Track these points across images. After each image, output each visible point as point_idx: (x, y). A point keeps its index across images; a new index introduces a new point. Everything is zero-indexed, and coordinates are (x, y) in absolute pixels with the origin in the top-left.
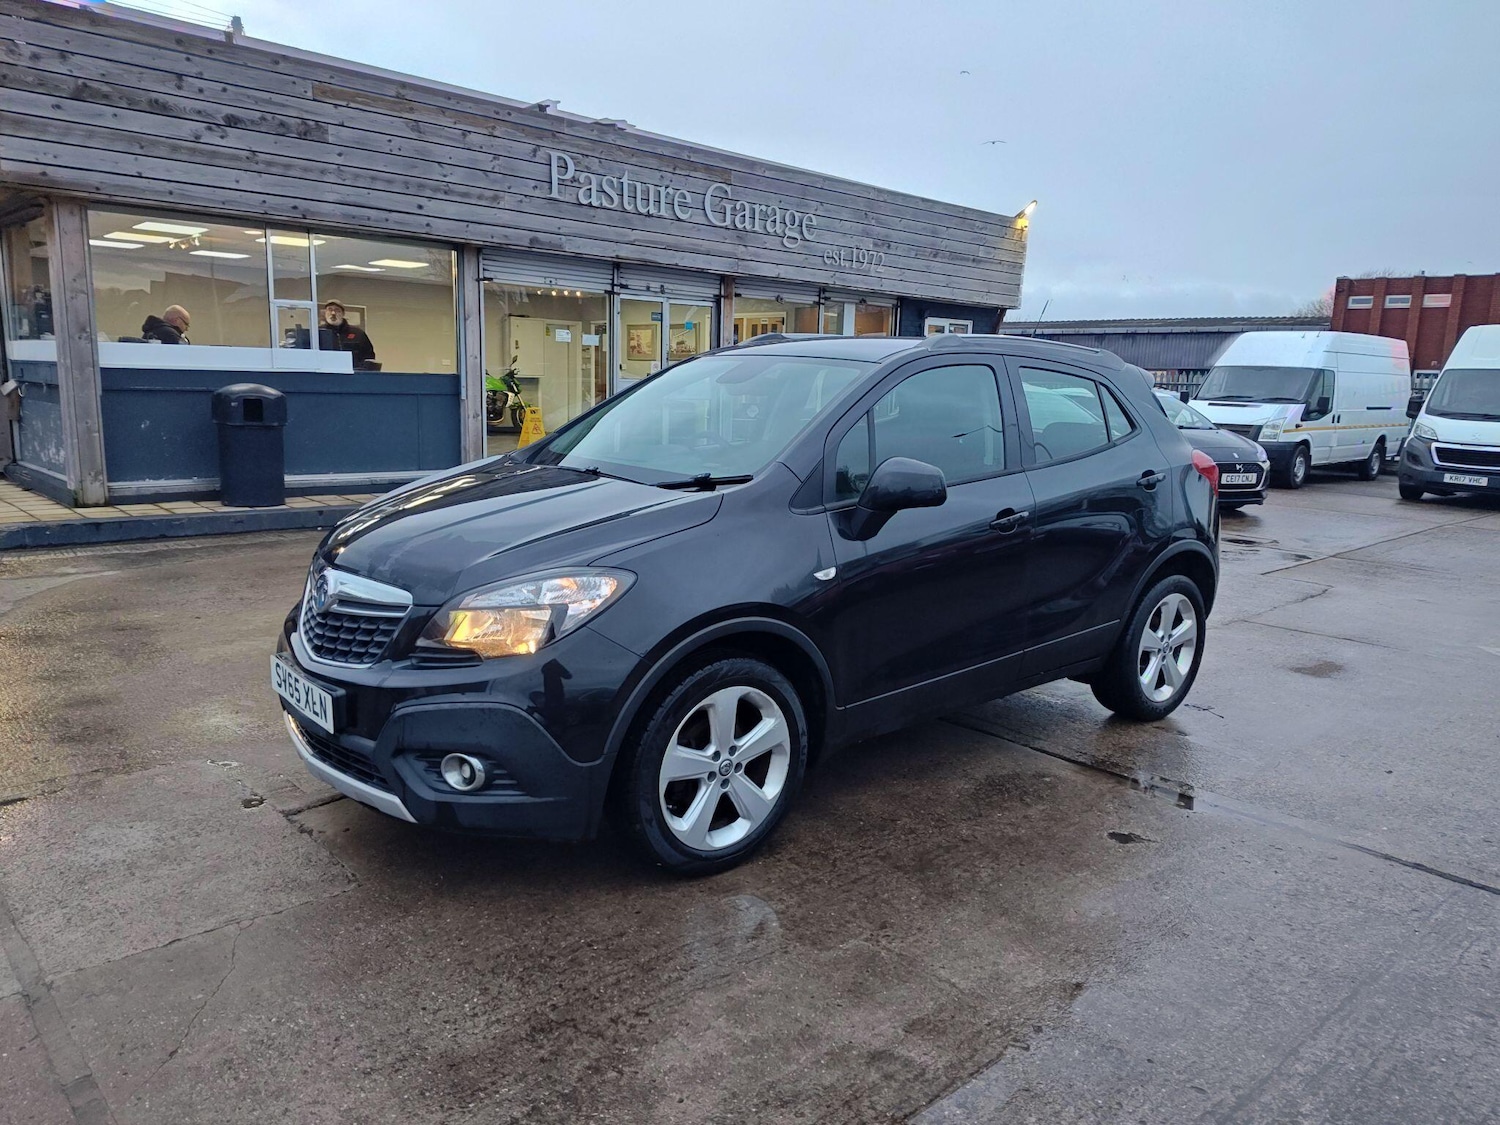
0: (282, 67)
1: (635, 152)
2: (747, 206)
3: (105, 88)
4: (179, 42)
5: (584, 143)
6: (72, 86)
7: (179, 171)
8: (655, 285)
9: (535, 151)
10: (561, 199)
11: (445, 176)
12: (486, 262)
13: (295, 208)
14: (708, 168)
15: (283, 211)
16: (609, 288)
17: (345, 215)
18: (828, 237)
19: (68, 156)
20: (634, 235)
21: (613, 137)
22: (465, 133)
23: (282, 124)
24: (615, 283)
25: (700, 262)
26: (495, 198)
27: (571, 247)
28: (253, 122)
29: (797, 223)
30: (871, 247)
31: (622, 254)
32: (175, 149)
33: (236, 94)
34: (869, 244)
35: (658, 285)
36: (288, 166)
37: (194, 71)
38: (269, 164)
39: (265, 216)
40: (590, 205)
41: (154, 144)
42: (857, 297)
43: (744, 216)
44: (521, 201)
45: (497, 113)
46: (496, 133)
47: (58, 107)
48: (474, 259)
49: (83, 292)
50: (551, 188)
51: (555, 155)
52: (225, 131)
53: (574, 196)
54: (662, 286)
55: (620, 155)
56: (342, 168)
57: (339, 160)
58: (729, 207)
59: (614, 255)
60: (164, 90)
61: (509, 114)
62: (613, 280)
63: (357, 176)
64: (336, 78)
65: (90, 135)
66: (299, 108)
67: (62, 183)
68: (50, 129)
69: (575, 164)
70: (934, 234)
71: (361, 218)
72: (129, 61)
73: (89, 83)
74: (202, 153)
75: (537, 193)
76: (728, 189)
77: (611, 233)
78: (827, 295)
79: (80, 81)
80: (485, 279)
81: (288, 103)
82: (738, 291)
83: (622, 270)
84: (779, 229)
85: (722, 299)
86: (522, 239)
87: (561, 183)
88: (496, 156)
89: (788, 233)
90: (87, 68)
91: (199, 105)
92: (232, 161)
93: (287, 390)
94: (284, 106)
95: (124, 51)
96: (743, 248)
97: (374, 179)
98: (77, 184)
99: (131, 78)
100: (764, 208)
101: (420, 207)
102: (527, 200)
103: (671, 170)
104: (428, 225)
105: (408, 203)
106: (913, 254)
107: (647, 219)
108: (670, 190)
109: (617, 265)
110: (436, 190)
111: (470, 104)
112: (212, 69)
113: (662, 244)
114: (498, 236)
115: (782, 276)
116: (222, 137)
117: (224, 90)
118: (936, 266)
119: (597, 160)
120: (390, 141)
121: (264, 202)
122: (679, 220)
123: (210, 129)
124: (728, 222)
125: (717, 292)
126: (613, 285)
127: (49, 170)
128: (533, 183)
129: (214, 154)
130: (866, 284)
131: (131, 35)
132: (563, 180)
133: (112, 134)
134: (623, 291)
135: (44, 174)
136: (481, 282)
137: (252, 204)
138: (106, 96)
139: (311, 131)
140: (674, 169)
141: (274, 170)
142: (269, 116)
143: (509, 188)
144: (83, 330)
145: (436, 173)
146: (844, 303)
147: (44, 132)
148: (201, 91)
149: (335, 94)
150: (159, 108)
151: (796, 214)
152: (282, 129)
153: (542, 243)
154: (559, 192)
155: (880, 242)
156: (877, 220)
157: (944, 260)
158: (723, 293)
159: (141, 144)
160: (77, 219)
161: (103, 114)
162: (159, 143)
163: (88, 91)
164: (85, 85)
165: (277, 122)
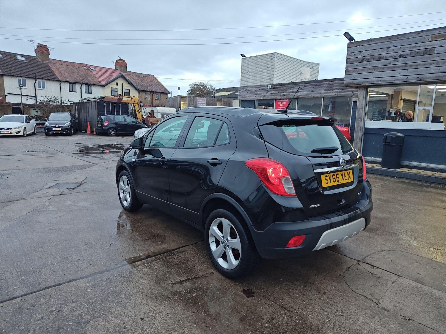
0: (421, 34)
3: (369, 57)
4: (389, 39)
6: (361, 59)
7: (384, 74)
13: (418, 78)
17: (436, 77)
19: (357, 76)
23: (418, 53)
28: (408, 54)
32: (383, 68)
33: (403, 48)
36: (417, 65)
37: (392, 46)
38: (411, 66)
39: (407, 82)
41: (378, 68)
47: (358, 65)
49: (361, 109)
52: (398, 60)
56: (438, 61)
57: (438, 58)
60: (383, 53)
63: (444, 62)
64: (442, 31)
65: (363, 70)
66: (423, 46)
67: (355, 83)
68: (355, 71)
72: (375, 48)
74: (391, 68)
81: (421, 45)
90: (365, 54)
91: (392, 55)
92: (401, 68)
98: (358, 83)
99: (375, 53)
112: (395, 43)
116: (397, 62)
117: (400, 48)
121: (408, 78)
123: (394, 60)
127: (353, 81)
129: (394, 67)
131: (377, 42)
133: (369, 68)
135: (352, 82)
137: (403, 79)
138: (368, 60)
139: (428, 52)
141: (413, 67)
142: (413, 51)
144: (360, 118)
148: (393, 50)
149: (440, 37)
150: (380, 59)
152: (417, 54)
159: (374, 69)
160: (363, 91)
161: (367, 64)
162: (380, 68)
163: (365, 59)
164: (364, 58)
165: (416, 52)
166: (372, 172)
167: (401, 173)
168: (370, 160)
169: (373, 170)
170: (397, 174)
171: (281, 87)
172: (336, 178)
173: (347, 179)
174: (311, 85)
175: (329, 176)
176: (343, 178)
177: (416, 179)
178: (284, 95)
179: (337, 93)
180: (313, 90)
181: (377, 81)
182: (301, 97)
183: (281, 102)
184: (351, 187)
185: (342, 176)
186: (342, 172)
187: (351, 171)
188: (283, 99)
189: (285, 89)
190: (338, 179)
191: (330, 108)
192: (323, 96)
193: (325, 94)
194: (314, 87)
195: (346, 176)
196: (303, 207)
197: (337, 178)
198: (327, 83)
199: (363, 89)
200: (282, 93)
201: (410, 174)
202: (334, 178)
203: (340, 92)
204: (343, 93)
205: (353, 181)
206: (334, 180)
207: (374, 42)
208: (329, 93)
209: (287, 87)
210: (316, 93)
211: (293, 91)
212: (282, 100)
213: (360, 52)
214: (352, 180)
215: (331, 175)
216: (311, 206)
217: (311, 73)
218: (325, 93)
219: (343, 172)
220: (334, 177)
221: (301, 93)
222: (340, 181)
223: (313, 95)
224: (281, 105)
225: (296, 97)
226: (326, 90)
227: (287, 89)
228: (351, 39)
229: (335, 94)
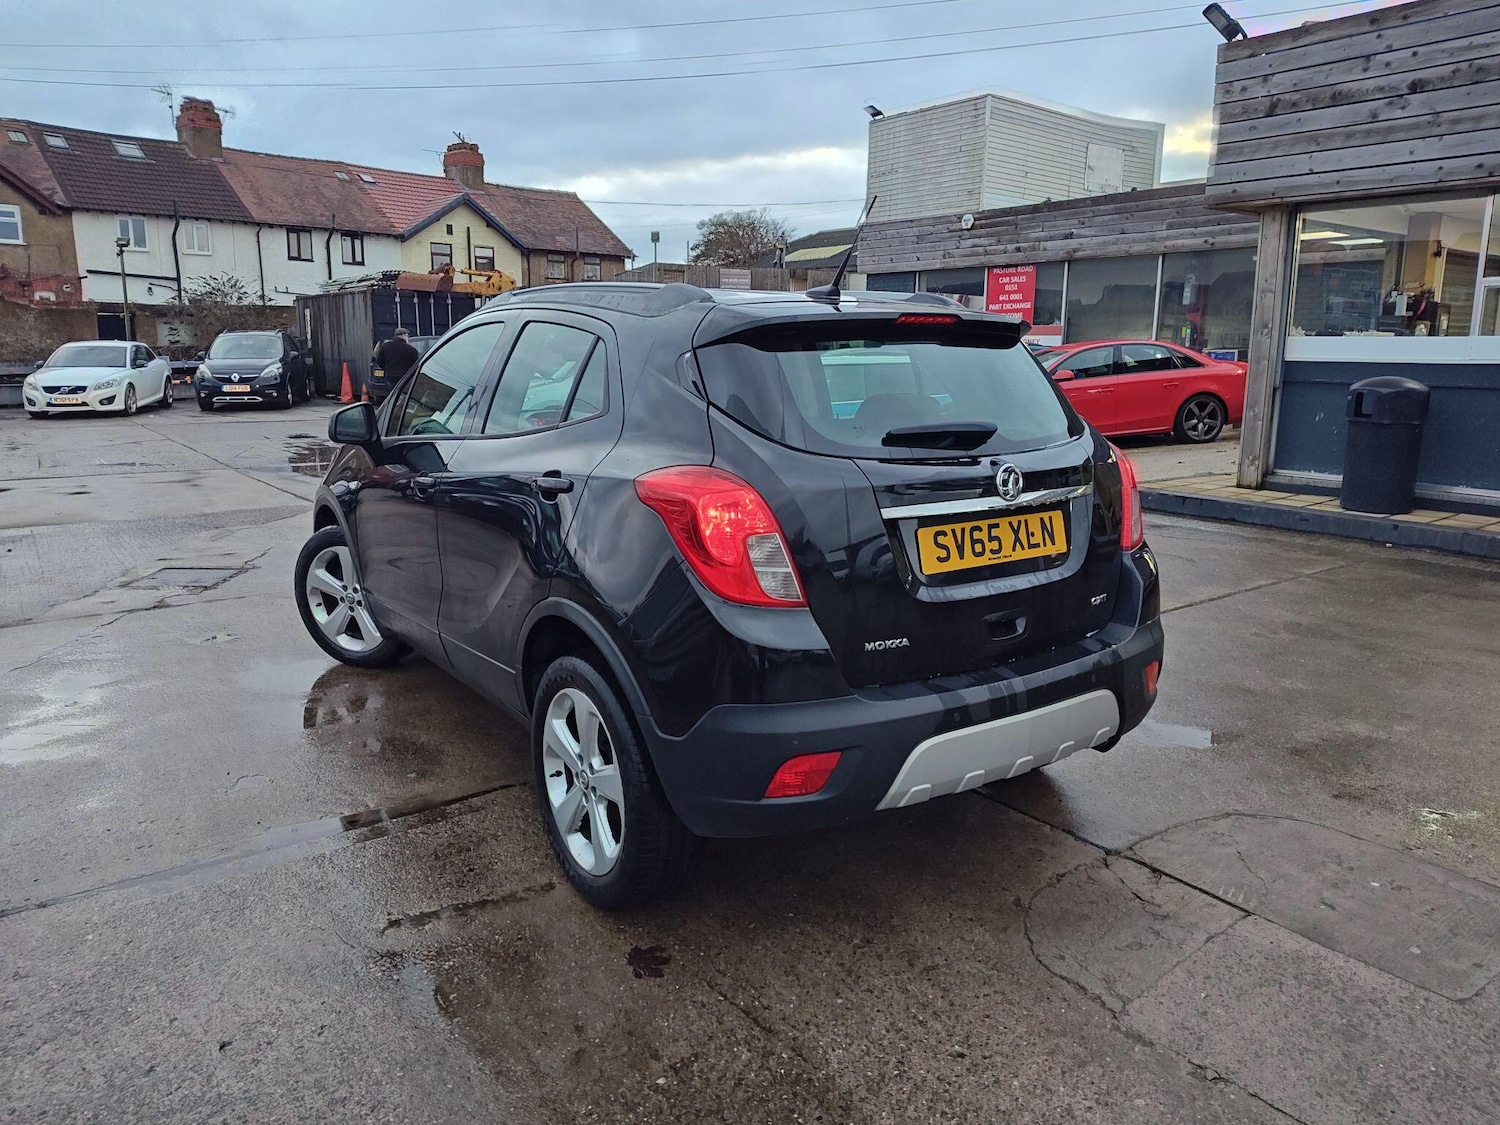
3: (1295, 97)
4: (1373, 22)
6: (1268, 104)
7: (1351, 157)
13: (1480, 166)
15: (1462, 173)
19: (1253, 170)
23: (1480, 69)
28: (1442, 79)
33: (1427, 53)
36: (1478, 119)
38: (1455, 122)
39: (1439, 185)
41: (1329, 137)
47: (1254, 128)
52: (1407, 100)
60: (1349, 78)
65: (1276, 146)
67: (1244, 195)
68: (1246, 150)
72: (1322, 61)
73: (1282, 97)
74: (1377, 132)
79: (1276, 97)
81: (1494, 40)
90: (1281, 83)
91: (1382, 82)
93: (1434, 384)
94: (1488, 45)
95: (1319, 54)
98: (1260, 195)
99: (1318, 78)
112: (1391, 37)
116: (1403, 108)
117: (1415, 54)
121: (1441, 168)
123: (1390, 103)
127: (1236, 186)
129: (1390, 130)
131: (1326, 35)
133: (1291, 139)
135: (1234, 191)
137: (1424, 174)
138: (1294, 104)
141: (1460, 128)
142: (1465, 66)
147: (1241, 153)
148: (1388, 64)
150: (1337, 99)
152: (1481, 75)
159: (1316, 140)
160: (1277, 224)
161: (1287, 121)
162: (1334, 134)
163: (1280, 105)
164: (1279, 100)
165: (1474, 69)
166: (1303, 526)
167: (1411, 528)
168: (1304, 482)
169: (1307, 520)
170: (1394, 532)
171: (1009, 221)
172: (986, 539)
173: (1037, 545)
174: (1116, 208)
175: (953, 531)
176: (1017, 539)
177: (1467, 549)
178: (1018, 250)
179: (1213, 234)
180: (1124, 226)
181: (1325, 185)
182: (1079, 254)
183: (1009, 275)
184: (1055, 575)
185: (1016, 532)
186: (1015, 520)
187: (1058, 516)
188: (1016, 266)
189: (1025, 229)
190: (995, 545)
191: (1189, 294)
192: (1162, 249)
193: (1168, 243)
194: (1128, 215)
195: (1033, 535)
196: (828, 647)
197: (991, 539)
198: (1174, 199)
199: (1278, 217)
200: (1011, 242)
201: (1443, 533)
202: (974, 542)
203: (1222, 233)
204: (1234, 238)
205: (1065, 550)
206: (978, 548)
207: (1317, 38)
208: (1182, 236)
209: (1028, 219)
210: (1135, 241)
211: (1052, 233)
212: (1011, 270)
213: (1266, 78)
214: (1061, 546)
215: (963, 530)
216: (869, 646)
217: (1126, 168)
218: (1167, 238)
219: (1022, 518)
220: (977, 536)
221: (1082, 240)
222: (1007, 549)
223: (1124, 247)
224: (1007, 288)
225: (1061, 255)
226: (1170, 227)
227: (1030, 228)
228: (1231, 29)
229: (1206, 242)
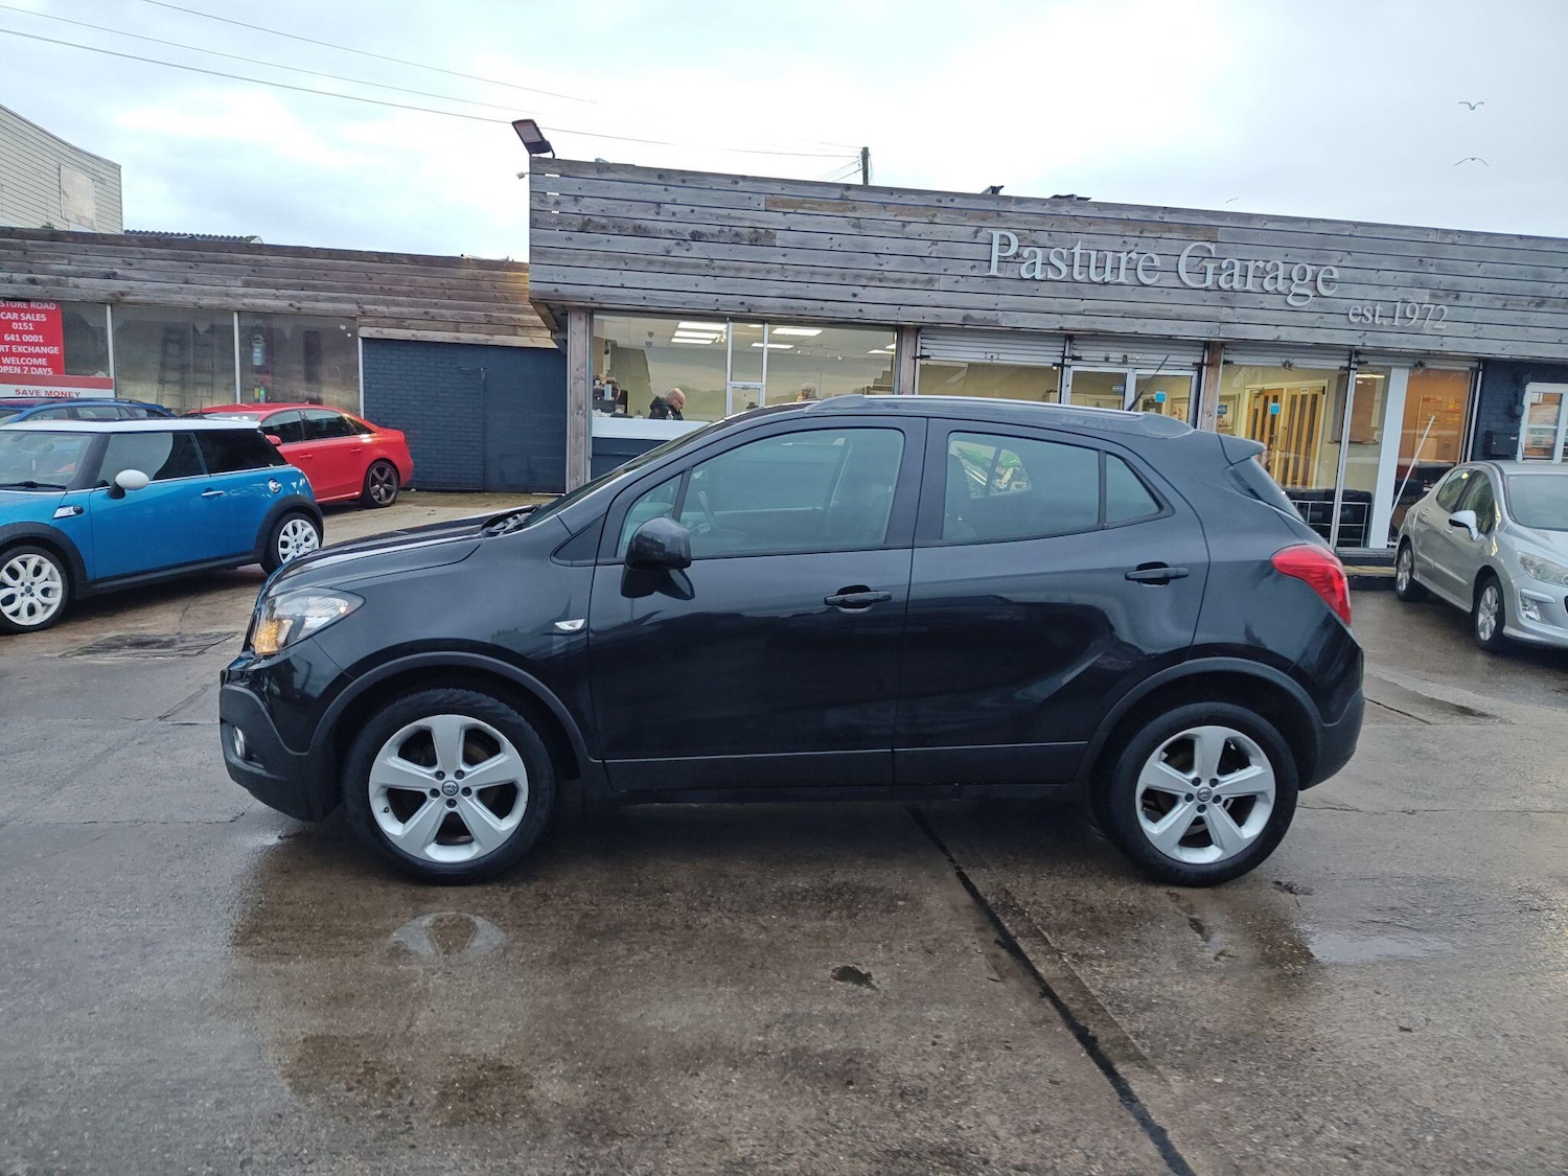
0: (741, 185)
1: (1090, 221)
2: (1237, 263)
3: (604, 221)
4: (660, 177)
5: (1032, 218)
6: (580, 221)
7: (651, 280)
8: (1116, 355)
9: (977, 232)
10: (1001, 275)
11: (881, 265)
12: (924, 341)
13: (743, 303)
14: (1187, 227)
16: (1059, 361)
17: (784, 307)
18: (1356, 291)
19: (573, 275)
20: (1082, 306)
21: (1068, 209)
22: (905, 224)
23: (737, 235)
24: (1066, 355)
25: (1167, 328)
26: (930, 281)
27: (1007, 322)
28: (713, 235)
29: (1309, 277)
30: (1427, 299)
31: (1066, 326)
32: (650, 263)
33: (701, 213)
34: (1424, 296)
35: (1121, 355)
36: (738, 269)
37: (669, 200)
38: (723, 268)
39: (717, 312)
40: (1033, 279)
41: (635, 260)
42: (1412, 360)
43: (1232, 275)
44: (957, 282)
45: (940, 201)
46: (935, 221)
47: (570, 239)
48: (912, 340)
49: (582, 379)
50: (990, 267)
51: (997, 234)
52: (689, 245)
53: (1016, 272)
54: (1125, 357)
55: (1074, 226)
56: (785, 266)
57: (784, 260)
58: (1211, 267)
59: (1057, 327)
60: (644, 216)
61: (952, 200)
62: (1064, 352)
63: (798, 273)
64: (787, 189)
65: (591, 258)
66: (748, 219)
67: (567, 296)
68: (564, 256)
69: (1019, 241)
70: (1539, 278)
71: (798, 308)
72: (622, 197)
73: (591, 218)
74: (671, 264)
75: (975, 272)
76: (1212, 247)
77: (1055, 305)
78: (1362, 358)
79: (586, 217)
80: (922, 357)
81: (745, 216)
82: (1228, 358)
83: (1075, 342)
84: (1281, 286)
85: (1205, 368)
86: (956, 317)
87: (1003, 260)
88: (935, 242)
89: (1295, 290)
90: (591, 206)
91: (671, 226)
92: (695, 268)
94: (740, 219)
95: (619, 190)
96: (1229, 310)
97: (813, 273)
98: (576, 297)
99: (622, 210)
100: (1261, 264)
101: (855, 295)
102: (964, 279)
103: (1137, 234)
104: (861, 311)
105: (844, 292)
106: (1499, 304)
107: (1103, 287)
108: (1133, 255)
109: (1070, 337)
110: (871, 278)
111: (913, 197)
112: (677, 193)
113: (1117, 311)
114: (928, 316)
115: (1282, 339)
116: (688, 250)
117: (692, 211)
118: (1541, 318)
119: (1046, 234)
120: (831, 239)
121: (717, 300)
122: (1143, 285)
123: (678, 244)
124: (1209, 283)
125: (1198, 360)
126: (1064, 357)
127: (559, 287)
128: (971, 263)
129: (680, 265)
130: (1414, 343)
131: (625, 176)
132: (1005, 257)
133: (605, 256)
134: (1074, 362)
135: (556, 290)
136: (918, 360)
137: (706, 303)
138: (603, 227)
139: (760, 238)
140: (1141, 232)
142: (726, 229)
143: (945, 270)
144: (580, 408)
145: (871, 262)
146: (1390, 367)
147: (559, 259)
148: (674, 214)
149: (786, 204)
150: (640, 232)
151: (1309, 268)
152: (737, 239)
153: (975, 320)
154: (999, 269)
155: (1441, 293)
156: (1439, 266)
157: (1555, 310)
158: (1206, 361)
159: (625, 262)
161: (602, 242)
162: (638, 259)
163: (591, 224)
164: (589, 220)
165: (733, 233)
171: (11, 244)
174: (174, 254)
178: (33, 282)
179: (300, 299)
180: (188, 275)
181: (634, 298)
182: (129, 298)
183: (18, 311)
188: (28, 301)
189: (40, 257)
191: (259, 355)
192: (240, 306)
193: (246, 301)
194: (192, 264)
198: (247, 256)
200: (20, 270)
203: (308, 298)
204: (322, 305)
207: (617, 177)
208: (263, 296)
209: (45, 247)
210: (204, 293)
211: (84, 269)
212: (19, 305)
217: (97, 201)
218: (245, 296)
221: (131, 283)
223: (192, 299)
224: (15, 326)
225: (103, 296)
226: (247, 284)
227: (46, 257)
228: (537, 145)
229: (291, 305)
